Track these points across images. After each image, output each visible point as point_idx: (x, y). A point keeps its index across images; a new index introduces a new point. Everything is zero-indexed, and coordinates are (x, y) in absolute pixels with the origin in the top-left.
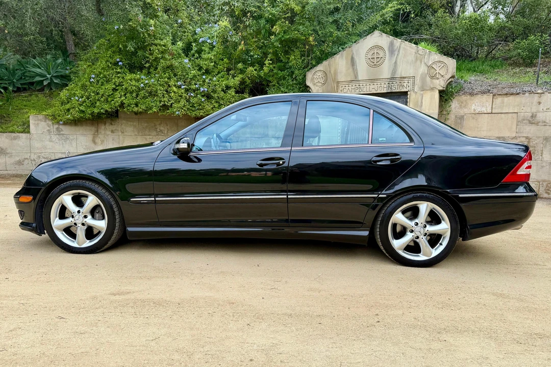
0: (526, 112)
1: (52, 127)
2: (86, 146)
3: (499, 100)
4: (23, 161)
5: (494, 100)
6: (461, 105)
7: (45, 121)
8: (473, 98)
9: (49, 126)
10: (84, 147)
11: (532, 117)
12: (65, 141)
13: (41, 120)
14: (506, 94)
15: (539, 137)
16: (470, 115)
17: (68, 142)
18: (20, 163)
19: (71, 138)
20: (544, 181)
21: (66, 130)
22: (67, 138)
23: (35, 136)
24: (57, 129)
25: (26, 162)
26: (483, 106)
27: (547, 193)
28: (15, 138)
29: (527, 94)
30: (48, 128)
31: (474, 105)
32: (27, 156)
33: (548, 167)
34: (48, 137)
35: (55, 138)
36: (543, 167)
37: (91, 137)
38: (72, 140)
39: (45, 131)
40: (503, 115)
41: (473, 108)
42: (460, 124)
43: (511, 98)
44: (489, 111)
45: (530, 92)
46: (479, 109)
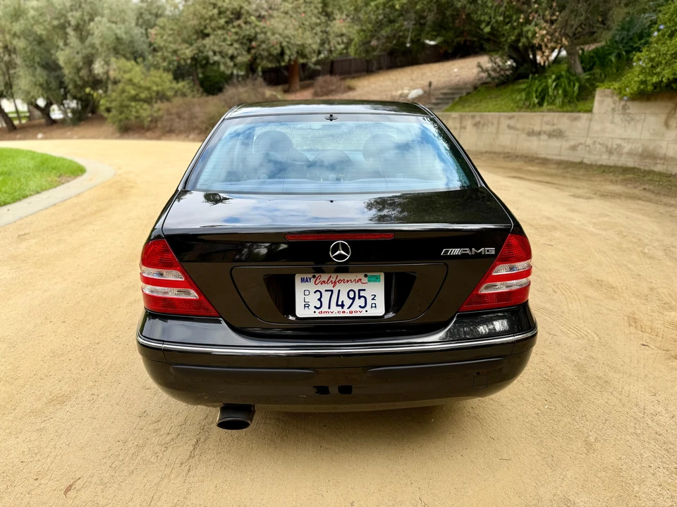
1: (617, 104)
2: (654, 130)
4: (578, 146)
7: (612, 97)
9: (615, 103)
10: (651, 131)
12: (629, 123)
13: (607, 96)
17: (632, 123)
18: (574, 148)
19: (638, 118)
21: (634, 108)
22: (632, 119)
23: (596, 117)
24: (624, 108)
25: (580, 147)
28: (576, 119)
30: (613, 106)
32: (582, 141)
34: (611, 117)
35: (618, 118)
37: (663, 117)
38: (638, 121)
39: (609, 109)
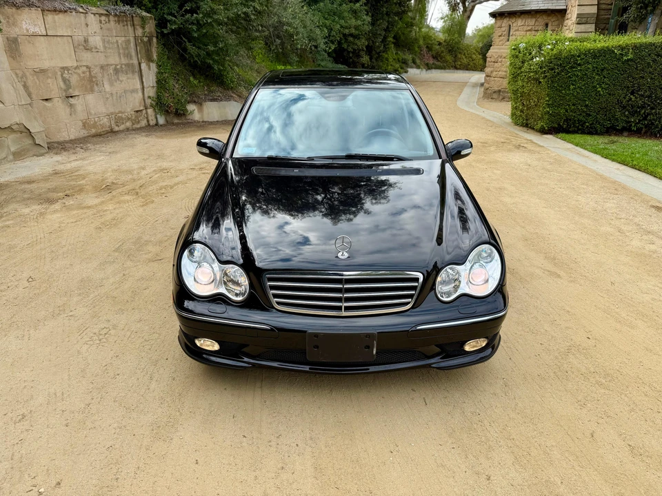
0: (79, 36)
3: (50, 17)
5: (45, 17)
6: (8, 22)
8: (19, 11)
11: (85, 41)
14: (55, 11)
15: (96, 66)
16: (24, 37)
20: (112, 114)
26: (35, 25)
27: (117, 125)
29: (74, 13)
31: (24, 23)
33: (111, 98)
36: (107, 98)
40: (58, 38)
41: (24, 27)
42: (17, 50)
43: (61, 16)
44: (44, 33)
45: (77, 12)
46: (32, 30)
